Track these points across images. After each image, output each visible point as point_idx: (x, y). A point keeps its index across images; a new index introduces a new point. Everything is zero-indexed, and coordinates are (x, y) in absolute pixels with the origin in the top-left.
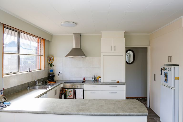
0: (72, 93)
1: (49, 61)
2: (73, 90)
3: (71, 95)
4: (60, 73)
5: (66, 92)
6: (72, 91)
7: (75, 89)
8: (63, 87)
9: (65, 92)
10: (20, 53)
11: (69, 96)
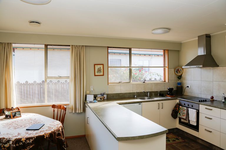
0: (185, 112)
1: (177, 73)
2: (187, 109)
3: (185, 115)
4: (188, 87)
5: (179, 109)
6: (185, 109)
7: (189, 108)
8: (179, 103)
9: (177, 109)
10: (132, 66)
11: (182, 115)
